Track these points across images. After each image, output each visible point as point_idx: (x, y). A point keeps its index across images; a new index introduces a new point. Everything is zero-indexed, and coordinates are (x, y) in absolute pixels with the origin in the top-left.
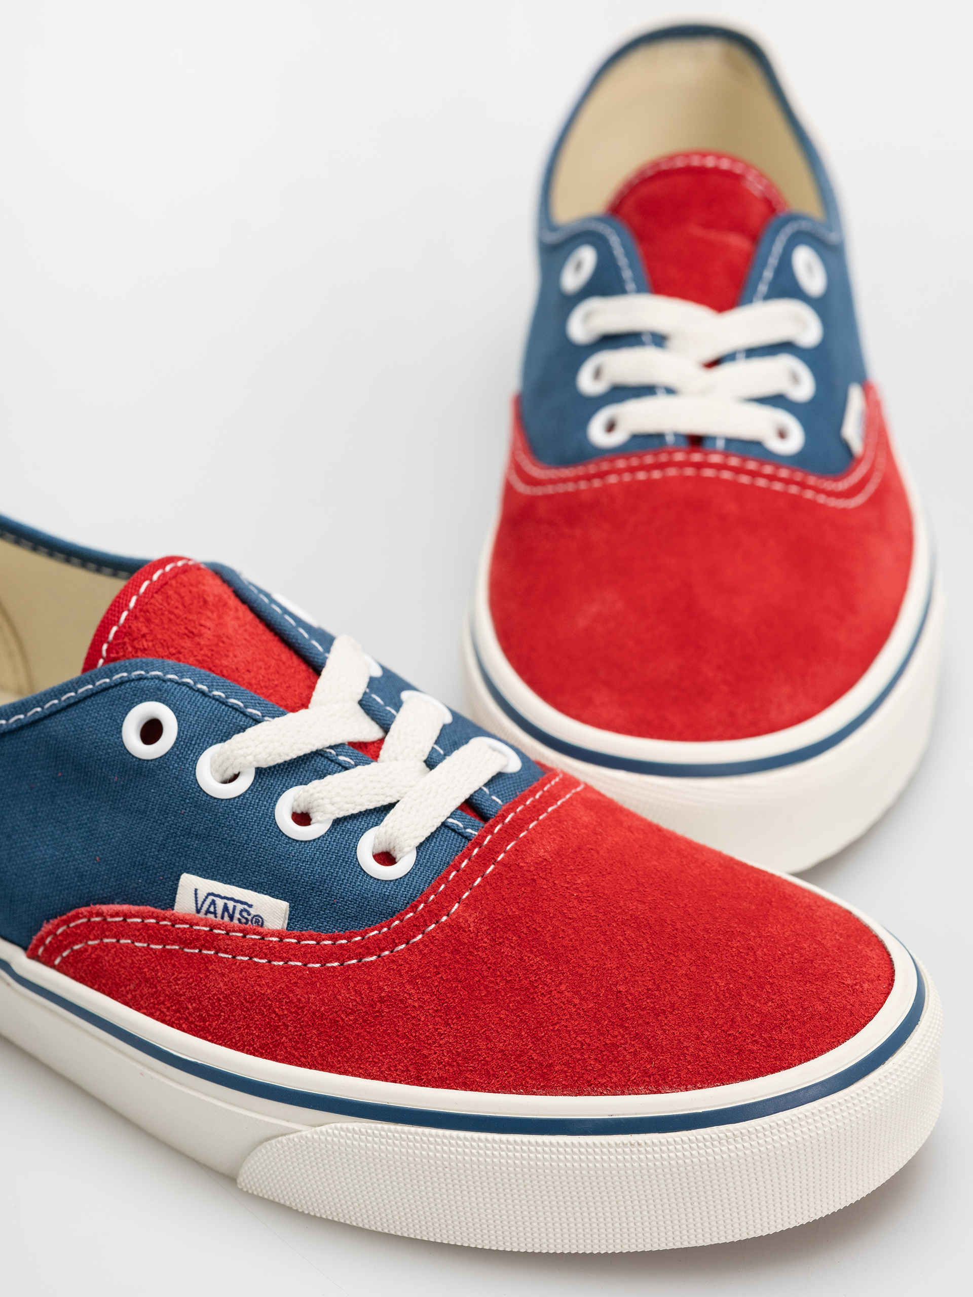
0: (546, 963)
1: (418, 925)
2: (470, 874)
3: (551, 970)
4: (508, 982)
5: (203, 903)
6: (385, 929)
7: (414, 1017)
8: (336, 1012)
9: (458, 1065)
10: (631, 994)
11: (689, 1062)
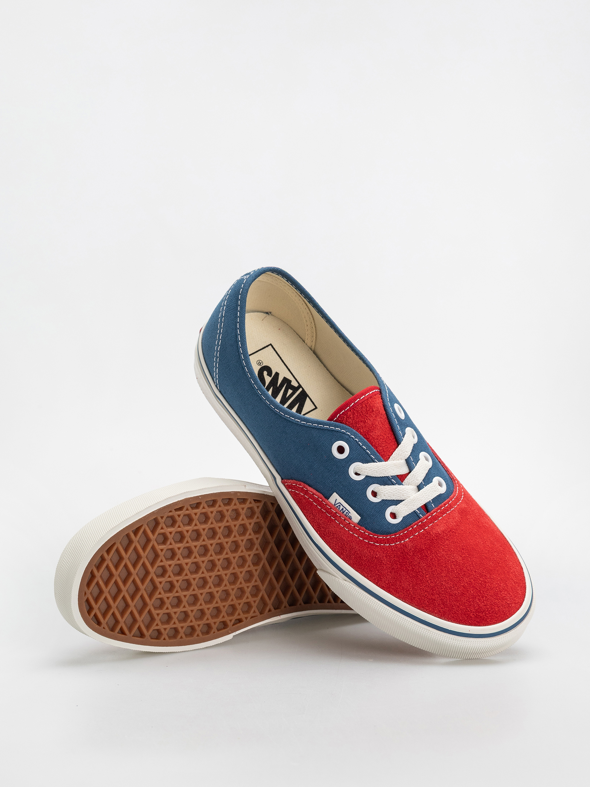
0: (426, 567)
1: (394, 540)
2: (415, 531)
3: (426, 570)
4: (413, 568)
5: (337, 504)
6: (385, 538)
7: (383, 566)
8: (362, 555)
9: (389, 585)
10: (445, 586)
11: (453, 613)
